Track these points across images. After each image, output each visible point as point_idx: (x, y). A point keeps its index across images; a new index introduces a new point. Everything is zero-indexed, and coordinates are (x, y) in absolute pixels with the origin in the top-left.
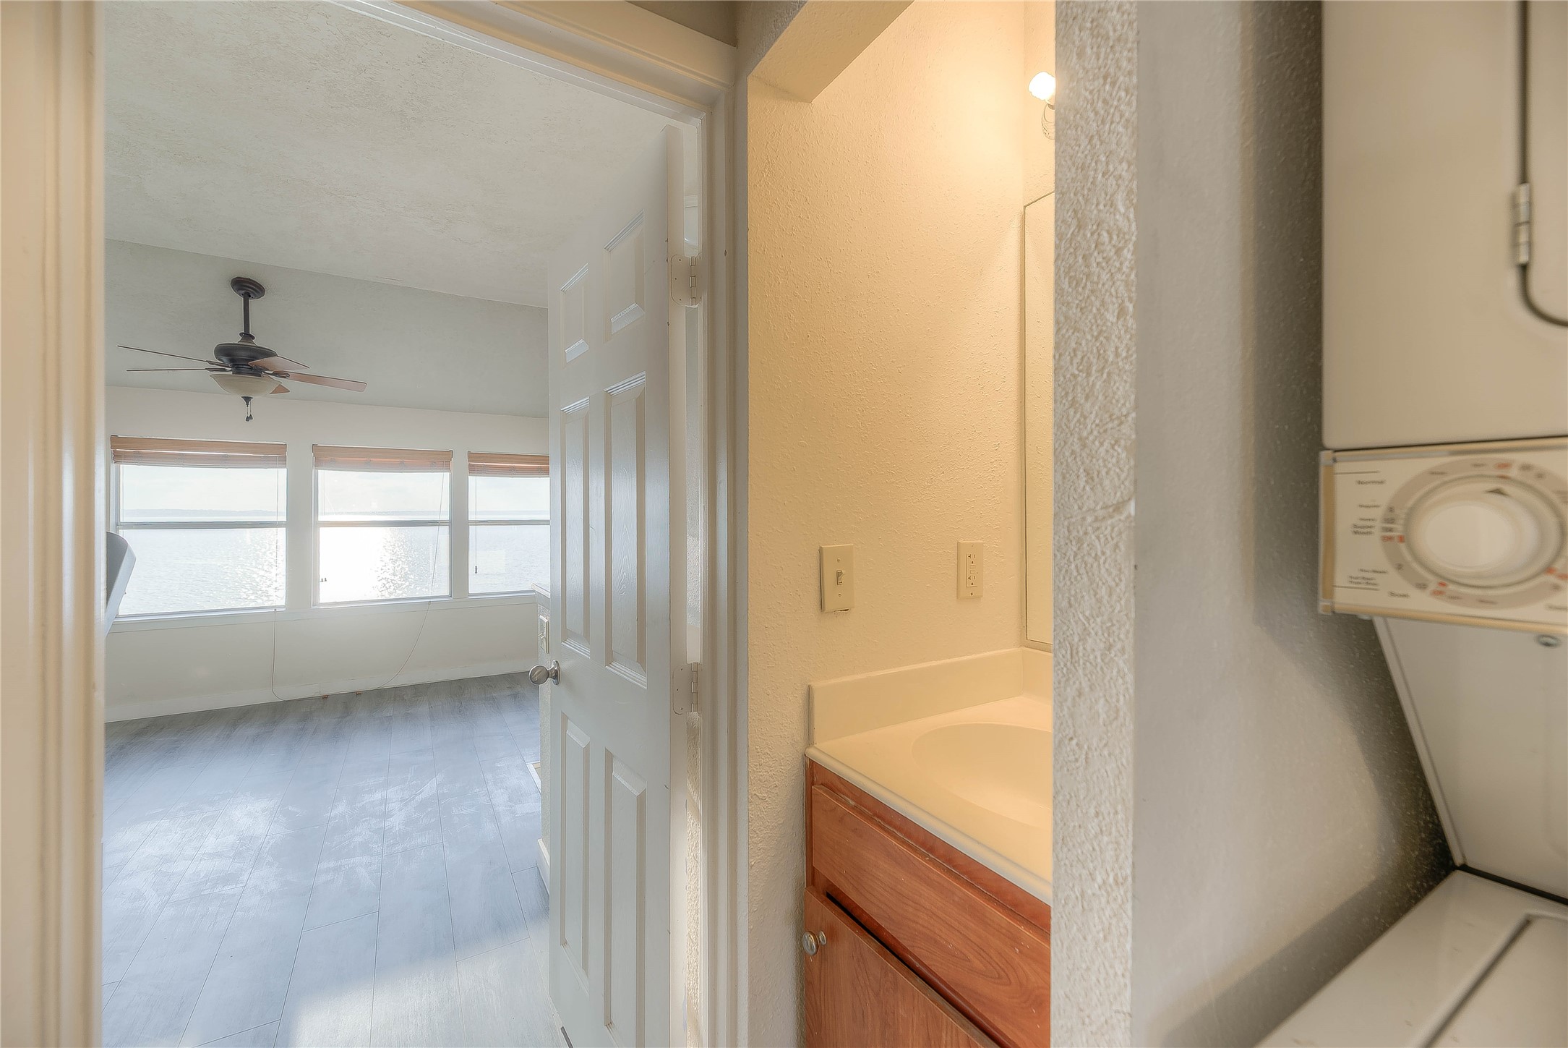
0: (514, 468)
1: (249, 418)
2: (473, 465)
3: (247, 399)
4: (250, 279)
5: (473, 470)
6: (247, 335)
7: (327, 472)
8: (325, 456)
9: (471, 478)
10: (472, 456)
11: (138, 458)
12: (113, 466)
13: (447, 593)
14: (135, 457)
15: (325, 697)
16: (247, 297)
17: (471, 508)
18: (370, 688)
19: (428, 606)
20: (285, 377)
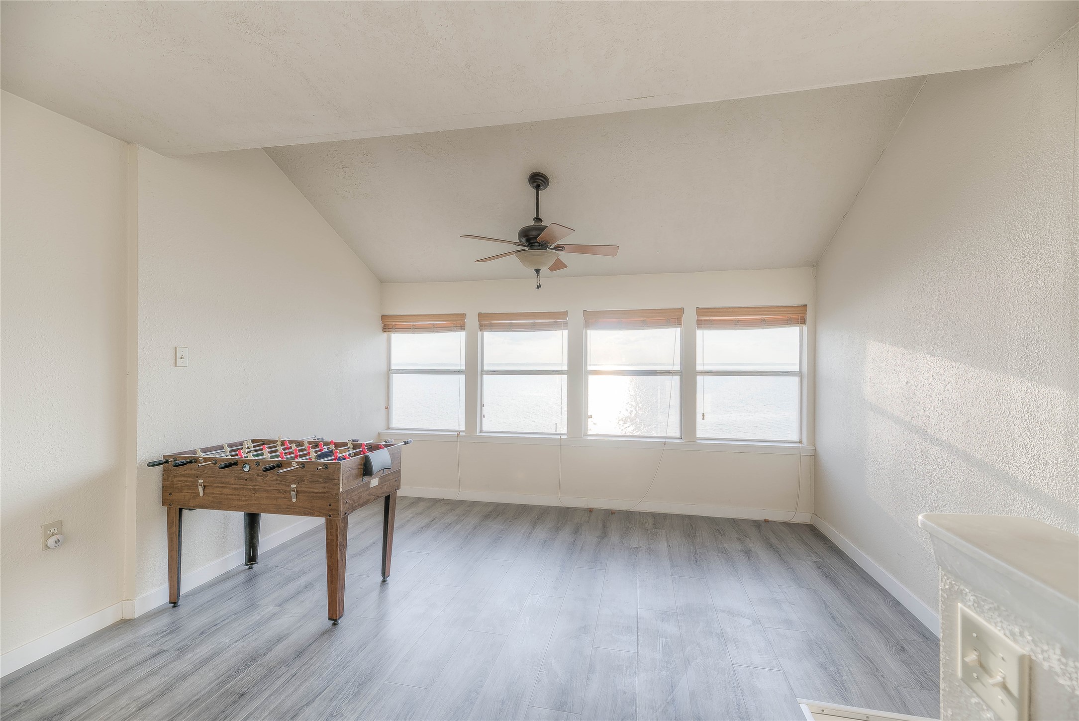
0: (738, 321)
1: (539, 287)
2: (701, 320)
3: (538, 271)
4: (539, 173)
5: (701, 324)
6: (538, 219)
7: (592, 332)
8: (592, 319)
9: (699, 333)
10: (700, 311)
11: (491, 327)
12: (480, 333)
13: (678, 435)
14: (489, 326)
15: (591, 511)
16: (538, 188)
17: (699, 360)
18: (621, 509)
19: (662, 447)
20: (562, 250)
